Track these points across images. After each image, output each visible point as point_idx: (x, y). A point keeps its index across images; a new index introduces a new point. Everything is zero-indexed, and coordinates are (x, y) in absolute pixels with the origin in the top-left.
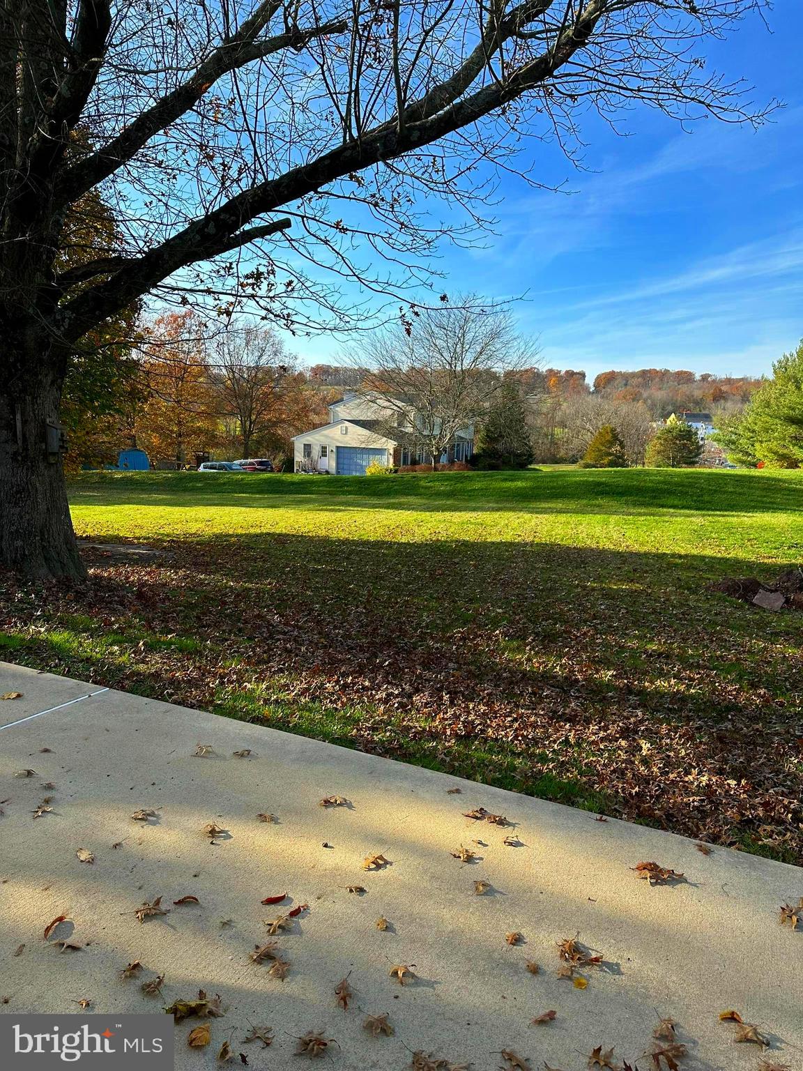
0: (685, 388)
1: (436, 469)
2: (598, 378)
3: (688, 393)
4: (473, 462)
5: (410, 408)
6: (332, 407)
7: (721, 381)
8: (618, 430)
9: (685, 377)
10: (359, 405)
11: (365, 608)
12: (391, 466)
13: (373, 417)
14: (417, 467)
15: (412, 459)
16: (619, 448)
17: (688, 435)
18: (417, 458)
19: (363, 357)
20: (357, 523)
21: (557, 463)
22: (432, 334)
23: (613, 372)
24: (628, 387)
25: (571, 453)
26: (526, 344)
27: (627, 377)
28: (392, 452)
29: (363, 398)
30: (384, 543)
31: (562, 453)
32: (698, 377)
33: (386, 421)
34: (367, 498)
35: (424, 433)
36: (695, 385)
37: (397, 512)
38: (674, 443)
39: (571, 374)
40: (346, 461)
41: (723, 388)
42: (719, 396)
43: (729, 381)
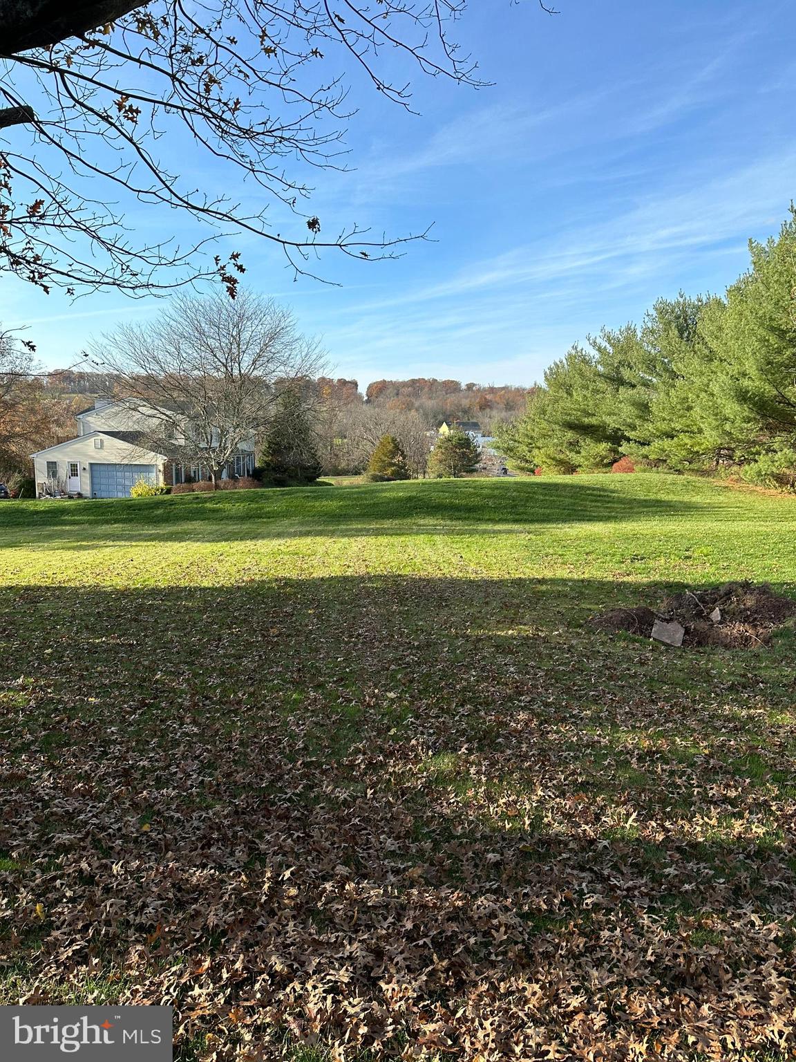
0: (452, 398)
1: (217, 487)
2: (370, 387)
3: (456, 402)
4: (258, 476)
5: (181, 417)
6: (80, 416)
7: (484, 390)
8: (398, 440)
9: (452, 387)
10: (116, 414)
11: (195, 723)
12: (162, 484)
13: (137, 428)
14: (195, 485)
15: (186, 476)
16: (401, 458)
17: (466, 443)
18: (192, 475)
19: (118, 357)
20: (135, 563)
21: (339, 475)
22: (202, 333)
23: (384, 381)
24: (400, 397)
25: (352, 465)
26: (309, 346)
27: (397, 388)
28: (161, 468)
29: (121, 404)
30: (181, 590)
31: (343, 465)
32: (463, 386)
33: (153, 432)
34: (140, 527)
35: (201, 446)
36: (461, 394)
37: (183, 544)
38: (455, 452)
39: (343, 382)
40: (103, 481)
41: (487, 397)
42: (485, 405)
43: (492, 390)
